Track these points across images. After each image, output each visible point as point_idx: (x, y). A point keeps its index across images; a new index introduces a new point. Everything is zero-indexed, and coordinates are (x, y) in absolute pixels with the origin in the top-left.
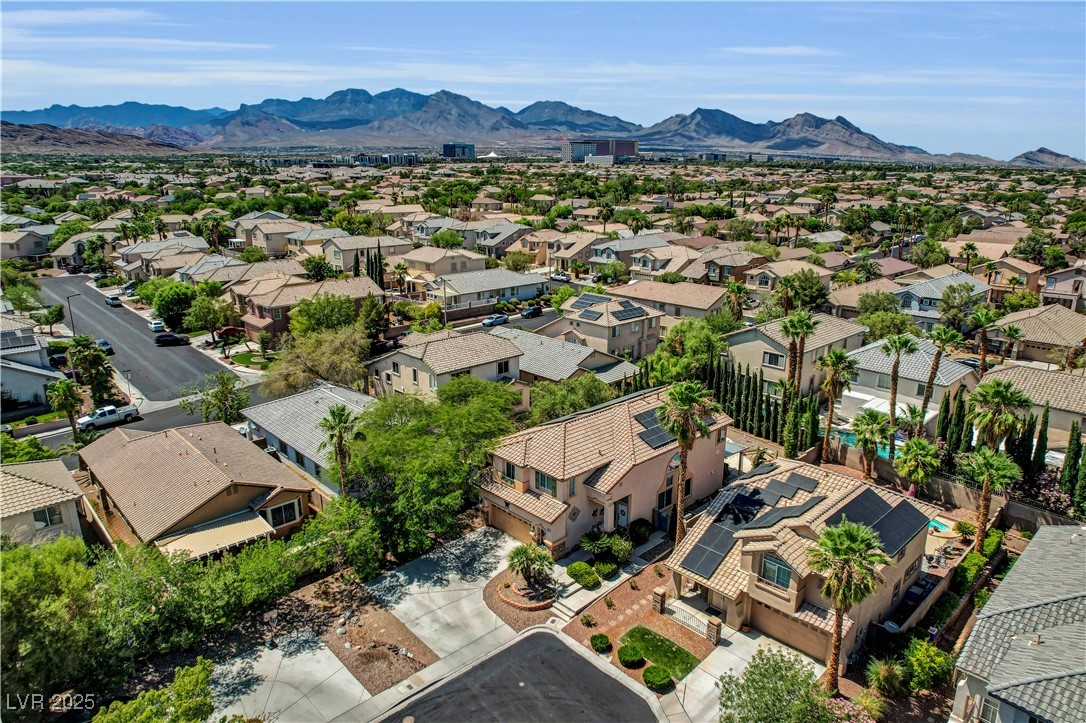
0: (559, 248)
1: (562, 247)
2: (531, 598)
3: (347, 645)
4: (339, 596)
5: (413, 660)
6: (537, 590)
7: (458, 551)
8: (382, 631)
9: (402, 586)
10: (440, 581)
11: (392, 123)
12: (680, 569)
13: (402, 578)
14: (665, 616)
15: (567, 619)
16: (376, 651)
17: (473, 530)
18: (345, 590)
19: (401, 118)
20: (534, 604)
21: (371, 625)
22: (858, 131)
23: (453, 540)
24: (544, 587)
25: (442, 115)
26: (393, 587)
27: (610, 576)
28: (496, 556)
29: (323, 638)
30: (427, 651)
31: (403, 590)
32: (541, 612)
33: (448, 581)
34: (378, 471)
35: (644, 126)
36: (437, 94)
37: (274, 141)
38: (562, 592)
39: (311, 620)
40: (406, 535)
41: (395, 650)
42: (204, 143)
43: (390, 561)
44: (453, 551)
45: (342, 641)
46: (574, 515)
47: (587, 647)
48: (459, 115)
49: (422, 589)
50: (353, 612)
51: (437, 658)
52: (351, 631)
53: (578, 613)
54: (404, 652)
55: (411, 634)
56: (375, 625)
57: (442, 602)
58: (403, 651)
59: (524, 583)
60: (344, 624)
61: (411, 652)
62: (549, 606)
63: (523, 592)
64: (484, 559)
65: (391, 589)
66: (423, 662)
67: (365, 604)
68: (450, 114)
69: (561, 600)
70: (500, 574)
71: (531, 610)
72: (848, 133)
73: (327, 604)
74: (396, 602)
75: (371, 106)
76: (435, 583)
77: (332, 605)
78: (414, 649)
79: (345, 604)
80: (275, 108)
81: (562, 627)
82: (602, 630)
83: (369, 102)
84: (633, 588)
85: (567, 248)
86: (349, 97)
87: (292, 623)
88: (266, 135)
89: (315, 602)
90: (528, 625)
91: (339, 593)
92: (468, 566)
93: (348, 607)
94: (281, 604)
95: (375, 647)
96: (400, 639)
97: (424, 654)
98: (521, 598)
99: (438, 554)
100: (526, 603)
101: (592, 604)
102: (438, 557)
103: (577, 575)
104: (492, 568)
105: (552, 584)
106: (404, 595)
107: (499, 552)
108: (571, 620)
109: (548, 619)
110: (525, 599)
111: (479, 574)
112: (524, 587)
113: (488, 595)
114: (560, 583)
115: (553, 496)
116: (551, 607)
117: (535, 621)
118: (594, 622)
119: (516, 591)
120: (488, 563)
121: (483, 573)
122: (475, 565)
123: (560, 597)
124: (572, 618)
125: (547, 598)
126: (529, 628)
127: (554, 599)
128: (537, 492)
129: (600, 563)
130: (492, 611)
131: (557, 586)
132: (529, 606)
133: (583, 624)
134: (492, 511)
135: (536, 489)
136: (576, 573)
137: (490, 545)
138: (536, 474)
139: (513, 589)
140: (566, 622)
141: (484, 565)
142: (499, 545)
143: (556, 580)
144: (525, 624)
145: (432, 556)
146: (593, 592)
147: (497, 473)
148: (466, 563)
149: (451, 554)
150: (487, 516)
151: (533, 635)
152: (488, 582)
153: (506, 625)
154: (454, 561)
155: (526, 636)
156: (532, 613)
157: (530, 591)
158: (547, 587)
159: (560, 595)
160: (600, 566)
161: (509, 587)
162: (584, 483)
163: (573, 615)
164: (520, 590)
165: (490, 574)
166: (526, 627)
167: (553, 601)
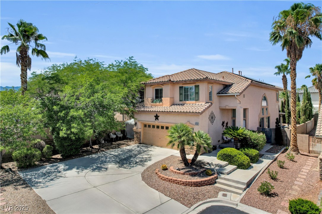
2: (193, 175)
6: (196, 169)
7: (117, 153)
9: (60, 172)
10: (99, 169)
15: (240, 191)
17: (128, 145)
23: (113, 149)
24: (201, 167)
27: (255, 160)
28: (148, 155)
31: (59, 175)
32: (208, 187)
33: (107, 169)
38: (220, 171)
46: (212, 118)
49: (80, 174)
53: (249, 185)
59: (182, 165)
62: (214, 182)
63: (182, 171)
70: (155, 163)
71: (197, 184)
76: (94, 170)
81: (239, 198)
84: (282, 168)
90: (199, 200)
92: (125, 160)
98: (183, 176)
99: (99, 155)
100: (190, 179)
101: (257, 178)
102: (99, 156)
103: (231, 156)
104: (147, 160)
105: (208, 166)
106: (58, 177)
107: (151, 153)
108: (245, 192)
109: (218, 193)
110: (186, 176)
111: (136, 163)
112: (183, 168)
113: (146, 178)
114: (216, 164)
115: (196, 100)
116: (216, 183)
117: (204, 195)
118: (272, 192)
119: (176, 171)
120: (143, 158)
121: (139, 163)
122: (131, 159)
123: (221, 175)
124: (245, 189)
125: (208, 175)
126: (201, 202)
127: (216, 175)
128: (181, 103)
129: (244, 149)
130: (154, 188)
131: (212, 167)
132: (193, 181)
133: (262, 194)
134: (144, 130)
135: (180, 101)
136: (230, 154)
137: (143, 150)
138: (180, 87)
139: (172, 169)
140: (240, 194)
141: (140, 159)
142: (150, 150)
143: (210, 162)
144: (194, 198)
145: (94, 156)
146: (250, 170)
147: (148, 99)
148: (123, 159)
149: (111, 154)
150: (140, 136)
151: (208, 209)
152: (145, 168)
153: (173, 200)
154: (112, 158)
155: (201, 210)
156: (198, 188)
157: (190, 169)
158: (204, 168)
159: (220, 173)
160: (245, 151)
161: (167, 169)
162: (217, 94)
163: (244, 187)
164: (179, 169)
165: (146, 163)
166: (197, 201)
167: (215, 177)
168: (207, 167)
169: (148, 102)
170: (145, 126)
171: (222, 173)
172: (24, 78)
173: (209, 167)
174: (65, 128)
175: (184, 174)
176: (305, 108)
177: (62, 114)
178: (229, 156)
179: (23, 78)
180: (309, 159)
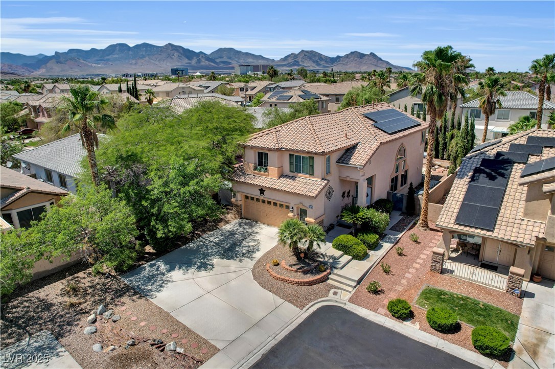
0: (247, 90)
1: (249, 89)
2: (306, 272)
3: (96, 347)
4: (90, 291)
5: (184, 356)
6: (309, 265)
7: (217, 239)
8: (143, 324)
9: (164, 274)
10: (204, 266)
11: (142, 61)
12: (457, 226)
13: (163, 267)
14: (446, 276)
15: (350, 289)
16: (134, 350)
17: (227, 222)
18: (98, 284)
19: (147, 58)
20: (310, 278)
21: (128, 318)
22: (380, 59)
23: (210, 231)
24: (315, 261)
25: (169, 56)
26: (153, 276)
27: (375, 246)
28: (255, 240)
29: (63, 341)
30: (201, 342)
31: (164, 278)
32: (320, 285)
33: (212, 265)
34: (130, 159)
35: (275, 60)
36: (166, 45)
37: (76, 72)
38: (333, 264)
39: (52, 320)
40: (163, 220)
41: (161, 346)
42: (34, 73)
43: (149, 253)
44: (212, 239)
45: (91, 342)
46: (329, 194)
47: (386, 315)
48: (178, 56)
49: (187, 276)
50: (106, 306)
51: (216, 350)
52: (103, 329)
53: (359, 282)
54: (172, 348)
55: (179, 323)
56: (134, 318)
57: (209, 287)
58: (170, 346)
59: (294, 260)
60: (94, 321)
61: (181, 346)
62: (326, 278)
63: (295, 268)
64: (245, 243)
65: (151, 278)
66: (197, 357)
67: (121, 296)
68: (173, 55)
69: (335, 271)
70: (265, 255)
71: (309, 284)
72: (376, 60)
73: (74, 300)
74: (158, 290)
75: (130, 53)
76: (199, 268)
77: (82, 300)
78: (184, 341)
79: (97, 298)
80: (75, 54)
81: (349, 296)
82: (393, 296)
83: (129, 51)
84: (400, 254)
85: (252, 90)
86: (118, 48)
87: (24, 328)
88: (72, 69)
89: (60, 299)
90: (311, 300)
91: (91, 287)
92: (230, 250)
93: (101, 300)
94: (15, 307)
95: (133, 345)
96: (165, 331)
97: (198, 347)
98: (295, 274)
99: (197, 244)
100: (302, 278)
101: (370, 272)
102: (198, 246)
103: (346, 246)
104: (255, 250)
105: (322, 258)
106: (166, 282)
107: (258, 237)
108: (355, 289)
109: (329, 291)
110: (299, 274)
111: (243, 256)
112: (295, 263)
113: (258, 276)
114: (330, 256)
115: (310, 175)
116: (328, 279)
117: (316, 295)
118: (379, 289)
119: (287, 267)
120: (249, 247)
121: (247, 255)
122: (237, 249)
123: (334, 269)
124: (355, 287)
125: (321, 271)
126: (313, 303)
127: (328, 271)
128: (292, 174)
129: (363, 234)
130: (267, 289)
131: (326, 259)
132: (306, 280)
133: (369, 292)
134: (245, 202)
135: (291, 171)
136: (345, 244)
137: (247, 232)
138: (290, 155)
139: (284, 266)
140: (350, 292)
141: (246, 249)
142: (255, 231)
143: (324, 253)
144: (306, 299)
145: (191, 245)
146: (365, 261)
147: (249, 165)
148: (227, 249)
149: (211, 242)
150: (241, 209)
151: (319, 310)
152: (254, 262)
153: (286, 302)
154: (214, 247)
155: (312, 312)
156: (311, 287)
157: (302, 265)
158: (317, 261)
159: (333, 267)
160: (363, 237)
161: (278, 264)
162: (337, 162)
163: (354, 284)
164: (291, 266)
165: (254, 255)
166: (309, 302)
167: (328, 273)
168: (321, 260)
169: (250, 169)
170: (247, 197)
171: (335, 268)
172: (93, 160)
173: (322, 260)
174: (161, 228)
175: (296, 271)
176: (456, 153)
177: (155, 211)
178: (344, 246)
179: (91, 161)
180: (436, 237)
